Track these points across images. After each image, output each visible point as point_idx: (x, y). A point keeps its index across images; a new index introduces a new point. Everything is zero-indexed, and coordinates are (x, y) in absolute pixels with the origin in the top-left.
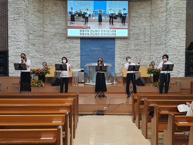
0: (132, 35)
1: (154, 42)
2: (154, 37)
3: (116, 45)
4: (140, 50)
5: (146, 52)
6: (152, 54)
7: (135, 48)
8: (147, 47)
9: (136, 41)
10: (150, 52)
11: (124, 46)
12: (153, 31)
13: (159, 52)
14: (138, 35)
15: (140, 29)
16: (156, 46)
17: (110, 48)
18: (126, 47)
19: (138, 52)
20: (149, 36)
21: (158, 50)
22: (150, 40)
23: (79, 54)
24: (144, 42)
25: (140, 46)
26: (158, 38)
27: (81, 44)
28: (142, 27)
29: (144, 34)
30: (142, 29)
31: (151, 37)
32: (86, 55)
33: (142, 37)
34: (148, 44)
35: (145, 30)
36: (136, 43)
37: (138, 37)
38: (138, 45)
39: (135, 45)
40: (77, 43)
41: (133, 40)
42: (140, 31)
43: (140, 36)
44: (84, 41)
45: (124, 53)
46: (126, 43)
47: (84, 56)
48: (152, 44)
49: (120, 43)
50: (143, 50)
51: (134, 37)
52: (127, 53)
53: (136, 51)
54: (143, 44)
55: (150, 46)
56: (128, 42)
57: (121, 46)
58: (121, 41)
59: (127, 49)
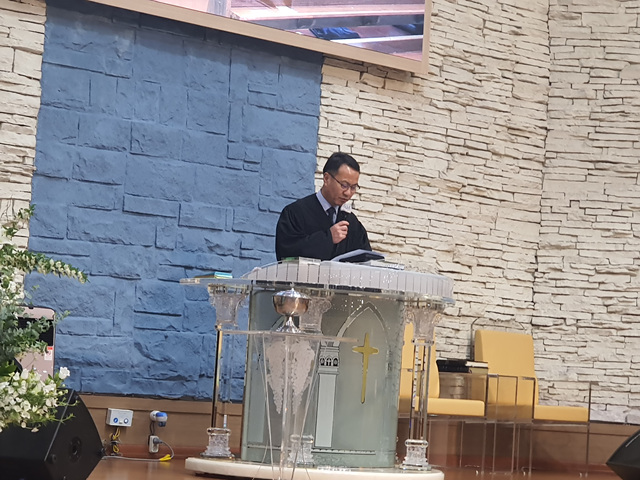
0: (438, 61)
1: (578, 146)
2: (582, 108)
3: (323, 123)
4: (481, 194)
5: (519, 215)
6: (555, 240)
7: (452, 176)
8: (523, 178)
9: (460, 117)
10: (536, 217)
11: (378, 140)
12: (568, 56)
13: (619, 227)
14: (472, 72)
15: (485, 21)
16: (601, 179)
17: (281, 141)
18: (391, 150)
19: (465, 208)
20: (537, 91)
21: (615, 213)
22: (546, 128)
23: (21, 160)
24: (506, 129)
25: (483, 162)
26: (614, 117)
27: (46, 65)
28: (496, 11)
29: (507, 65)
30: (498, 27)
31: (555, 104)
32: (83, 181)
33: (499, 92)
34: (531, 156)
35: (513, 37)
36: (460, 128)
37: (469, 84)
38: (471, 152)
39: (452, 149)
40: (15, 48)
41: (441, 105)
42: (484, 36)
43: (483, 77)
44: (76, 35)
45: (377, 199)
46: (394, 122)
47: (62, 183)
48: (559, 155)
49: (357, 115)
50: (496, 195)
51: (446, 82)
52: (399, 203)
53: (452, 201)
54: (500, 147)
55: (540, 175)
56: (409, 112)
57: (362, 136)
58: (362, 95)
59: (397, 167)
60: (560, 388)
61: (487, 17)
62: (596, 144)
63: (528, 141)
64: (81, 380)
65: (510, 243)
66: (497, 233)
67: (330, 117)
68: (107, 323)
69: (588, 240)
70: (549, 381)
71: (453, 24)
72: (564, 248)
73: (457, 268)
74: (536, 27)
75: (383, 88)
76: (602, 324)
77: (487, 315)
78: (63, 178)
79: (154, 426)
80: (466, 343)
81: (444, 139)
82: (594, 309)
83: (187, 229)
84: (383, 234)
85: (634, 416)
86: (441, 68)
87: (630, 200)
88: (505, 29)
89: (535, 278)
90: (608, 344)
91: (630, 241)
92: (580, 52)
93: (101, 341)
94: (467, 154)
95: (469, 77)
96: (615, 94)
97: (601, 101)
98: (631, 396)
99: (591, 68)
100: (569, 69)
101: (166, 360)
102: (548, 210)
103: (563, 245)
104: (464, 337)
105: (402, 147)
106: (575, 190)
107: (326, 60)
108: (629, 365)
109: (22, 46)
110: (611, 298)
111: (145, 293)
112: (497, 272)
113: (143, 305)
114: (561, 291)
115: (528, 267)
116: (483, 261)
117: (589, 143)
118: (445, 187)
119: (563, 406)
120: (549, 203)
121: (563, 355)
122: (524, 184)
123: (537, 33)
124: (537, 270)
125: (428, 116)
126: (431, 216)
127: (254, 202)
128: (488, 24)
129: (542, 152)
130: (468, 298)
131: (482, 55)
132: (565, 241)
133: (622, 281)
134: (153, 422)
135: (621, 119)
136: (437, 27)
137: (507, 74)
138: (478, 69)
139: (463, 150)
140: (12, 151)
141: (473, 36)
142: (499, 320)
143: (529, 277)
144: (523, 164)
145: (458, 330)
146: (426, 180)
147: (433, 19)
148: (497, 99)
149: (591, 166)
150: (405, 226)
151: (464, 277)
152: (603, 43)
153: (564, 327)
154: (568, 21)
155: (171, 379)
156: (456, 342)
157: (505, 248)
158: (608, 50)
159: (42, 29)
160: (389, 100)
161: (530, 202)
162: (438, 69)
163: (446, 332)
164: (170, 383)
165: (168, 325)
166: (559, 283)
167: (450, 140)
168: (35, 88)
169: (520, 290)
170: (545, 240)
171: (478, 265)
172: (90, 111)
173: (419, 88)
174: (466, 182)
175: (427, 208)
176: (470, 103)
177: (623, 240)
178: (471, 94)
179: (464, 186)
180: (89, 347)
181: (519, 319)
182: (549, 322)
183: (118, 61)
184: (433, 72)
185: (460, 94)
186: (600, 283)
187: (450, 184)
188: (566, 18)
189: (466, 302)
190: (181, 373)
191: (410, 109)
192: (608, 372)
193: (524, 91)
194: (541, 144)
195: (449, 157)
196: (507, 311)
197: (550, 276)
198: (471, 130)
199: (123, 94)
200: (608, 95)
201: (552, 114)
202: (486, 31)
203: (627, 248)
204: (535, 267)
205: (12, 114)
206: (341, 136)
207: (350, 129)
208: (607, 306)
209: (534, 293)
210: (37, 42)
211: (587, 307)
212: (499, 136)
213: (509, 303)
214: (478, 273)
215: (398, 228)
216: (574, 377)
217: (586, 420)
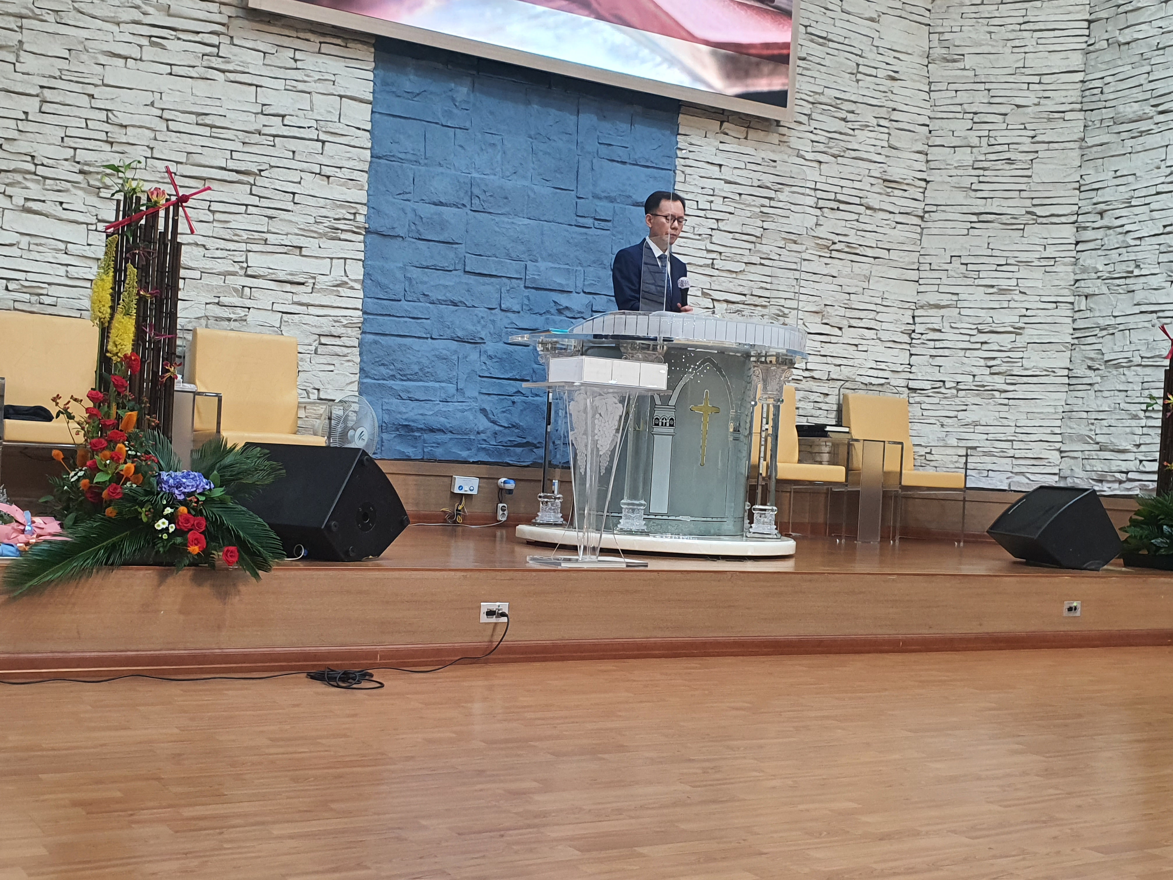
0: (806, 108)
1: (960, 197)
2: (965, 156)
4: (852, 250)
5: (894, 273)
6: (933, 298)
7: (821, 232)
8: (899, 234)
9: (831, 169)
10: (914, 275)
11: (740, 194)
12: (949, 102)
13: (1004, 283)
14: (844, 120)
15: (858, 65)
16: (983, 232)
17: (634, 197)
18: (754, 206)
19: (836, 266)
20: (916, 140)
21: (999, 268)
22: (925, 180)
23: (352, 217)
24: (881, 181)
25: (856, 217)
26: (999, 165)
27: (377, 116)
28: (871, 55)
29: (883, 112)
30: (873, 72)
31: (935, 153)
32: (419, 239)
33: (874, 142)
34: (908, 210)
35: (889, 83)
36: (830, 181)
37: (841, 133)
38: (842, 207)
39: (821, 203)
40: (341, 97)
41: (808, 156)
42: (858, 81)
43: (856, 126)
44: (408, 83)
45: (738, 258)
46: (757, 175)
47: (398, 242)
48: (939, 208)
49: (717, 168)
50: (869, 252)
51: (815, 131)
52: (763, 261)
53: (822, 259)
54: (874, 201)
55: (919, 230)
56: (774, 164)
57: (722, 190)
58: (722, 147)
59: (760, 224)
60: (938, 455)
61: (860, 61)
62: (979, 194)
63: (906, 194)
64: (424, 447)
65: (884, 303)
66: (871, 293)
67: (688, 170)
68: (451, 388)
69: (970, 298)
70: (926, 447)
71: (823, 69)
72: (944, 307)
73: (826, 329)
74: (915, 71)
75: (746, 138)
76: (984, 386)
77: (858, 379)
78: (399, 236)
79: (502, 494)
80: (835, 407)
81: (812, 193)
82: (976, 371)
83: (533, 290)
84: (745, 295)
85: (1018, 482)
86: (809, 116)
87: (1016, 254)
88: (881, 73)
89: (912, 339)
90: (991, 408)
91: (1016, 298)
92: (962, 97)
93: (442, 406)
94: (838, 209)
95: (841, 126)
96: (1001, 140)
97: (985, 149)
98: (1015, 462)
99: (975, 113)
100: (951, 115)
101: (514, 426)
102: (927, 267)
103: (943, 303)
104: (833, 399)
105: (766, 202)
106: (956, 246)
107: (683, 109)
108: (1013, 429)
109: (349, 94)
110: (994, 358)
111: (490, 357)
112: (871, 334)
113: (489, 369)
114: (940, 352)
115: (904, 327)
116: (854, 323)
117: (973, 194)
118: (813, 245)
119: (941, 472)
120: (928, 259)
121: (942, 420)
122: (901, 240)
123: (916, 78)
124: (914, 331)
125: (795, 169)
126: (797, 274)
127: (605, 262)
128: (862, 68)
129: (921, 205)
130: (838, 361)
131: (855, 102)
132: (945, 300)
133: (1006, 340)
134: (501, 490)
135: (1007, 167)
136: (805, 72)
137: (882, 122)
138: (850, 117)
139: (835, 205)
140: (341, 206)
141: (846, 82)
142: (871, 384)
143: (906, 338)
144: (899, 218)
145: (827, 395)
146: (793, 237)
147: (800, 63)
148: (872, 149)
149: (974, 218)
150: (768, 286)
151: (834, 339)
152: (988, 86)
153: (943, 390)
154: (950, 64)
155: (519, 445)
156: (824, 406)
157: (880, 308)
158: (992, 93)
159: (370, 76)
160: (751, 151)
161: (907, 259)
162: (806, 118)
163: (814, 397)
164: (519, 450)
165: (515, 390)
166: (938, 344)
167: (820, 194)
168: (365, 140)
169: (895, 352)
170: (924, 299)
171: (850, 327)
172: (426, 165)
173: (784, 139)
174: (836, 239)
175: (794, 266)
176: (842, 154)
177: (1009, 297)
178: (842, 144)
179: (834, 243)
180: (431, 413)
181: (893, 382)
182: (927, 385)
183: (455, 111)
184: (801, 120)
185: (831, 144)
186: (982, 343)
187: (819, 241)
188: (948, 61)
189: (836, 365)
190: (530, 439)
191: (775, 161)
192: (990, 437)
193: (901, 140)
194: (920, 196)
195: (818, 212)
196: (881, 374)
197: (929, 337)
198: (843, 183)
199: (461, 146)
200: (992, 141)
201: (932, 165)
202: (859, 76)
203: (1012, 304)
204: (912, 327)
205: (340, 168)
206: (700, 191)
207: (708, 183)
208: (990, 367)
209: (911, 355)
210: (366, 90)
211: (968, 369)
212: (875, 189)
213: (883, 366)
214: (849, 335)
215: (762, 288)
216: (954, 442)
217: (962, 486)
